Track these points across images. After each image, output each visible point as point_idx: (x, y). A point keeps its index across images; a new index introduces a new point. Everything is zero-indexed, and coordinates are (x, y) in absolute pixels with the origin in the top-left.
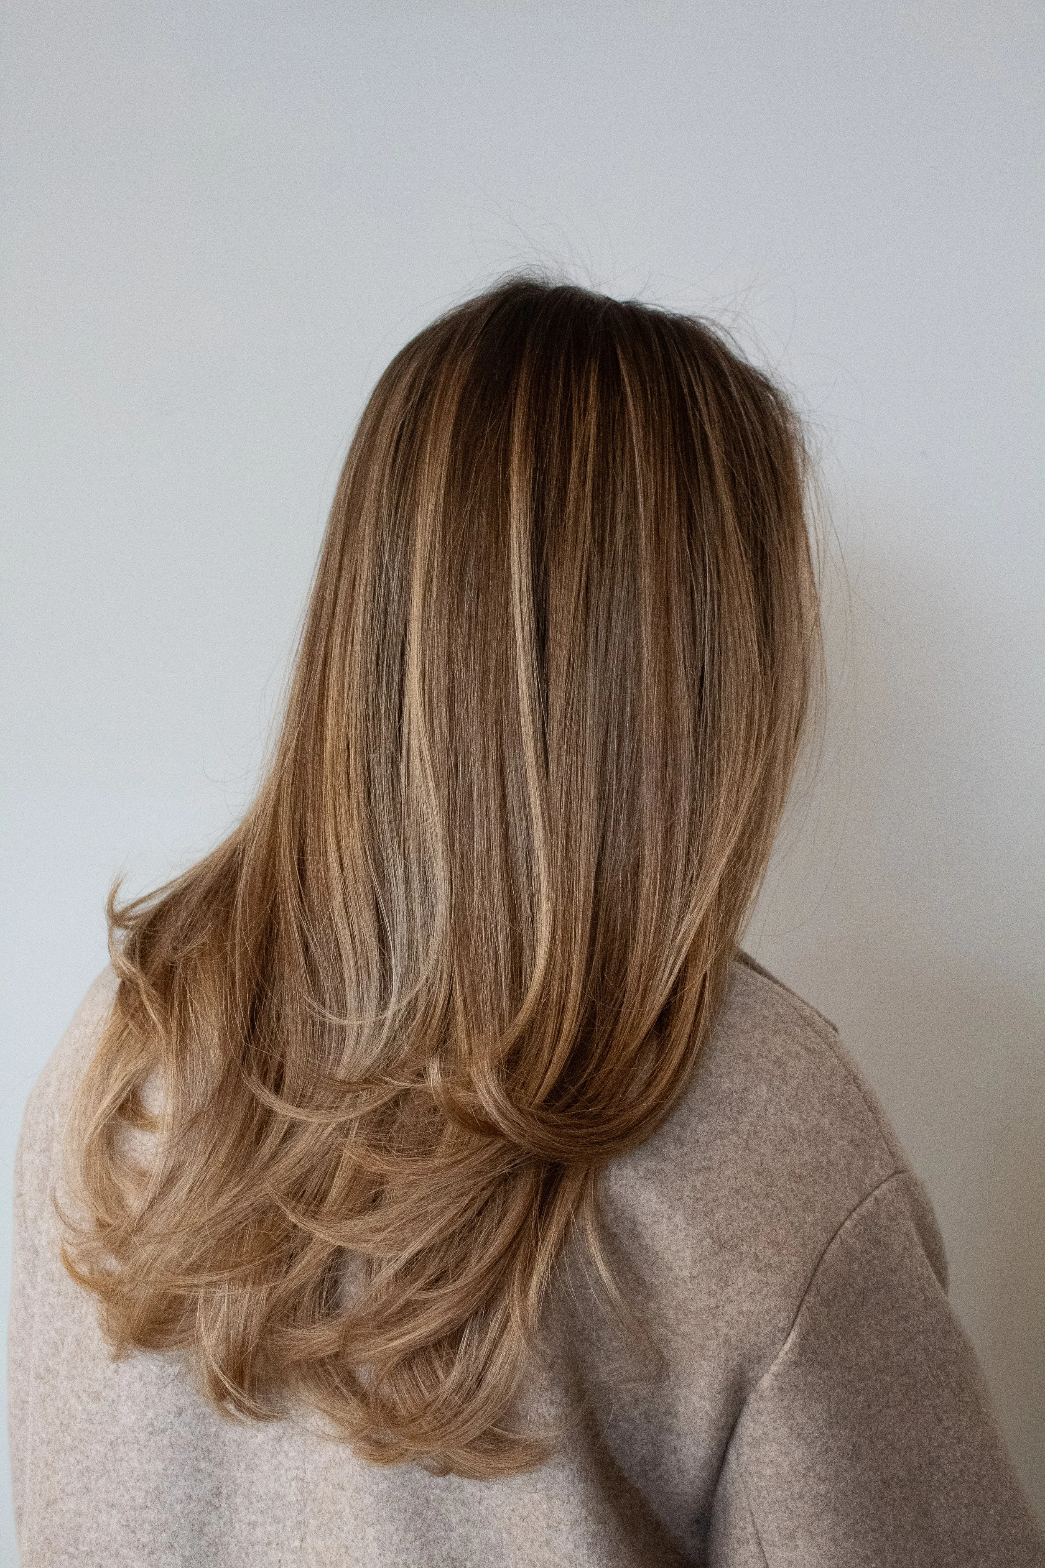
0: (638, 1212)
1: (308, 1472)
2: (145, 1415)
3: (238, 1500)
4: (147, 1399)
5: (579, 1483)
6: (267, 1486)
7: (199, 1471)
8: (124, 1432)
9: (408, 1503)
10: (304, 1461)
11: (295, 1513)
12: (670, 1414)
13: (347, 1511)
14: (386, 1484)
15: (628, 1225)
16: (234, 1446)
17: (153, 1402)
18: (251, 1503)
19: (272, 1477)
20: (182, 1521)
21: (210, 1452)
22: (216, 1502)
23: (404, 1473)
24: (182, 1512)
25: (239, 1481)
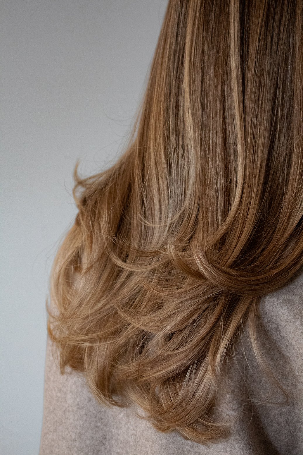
0: (279, 320)
1: (138, 432)
2: (76, 400)
3: (113, 442)
4: (77, 393)
5: (246, 450)
6: (124, 437)
7: (97, 427)
8: (69, 407)
9: (175, 451)
10: (136, 427)
11: (133, 451)
12: (299, 422)
13: (150, 451)
14: (165, 441)
15: (274, 326)
16: (112, 418)
17: (79, 394)
18: (118, 444)
19: (126, 433)
20: (90, 448)
21: (102, 419)
22: (104, 441)
23: (173, 437)
24: (90, 444)
25: (113, 433)
